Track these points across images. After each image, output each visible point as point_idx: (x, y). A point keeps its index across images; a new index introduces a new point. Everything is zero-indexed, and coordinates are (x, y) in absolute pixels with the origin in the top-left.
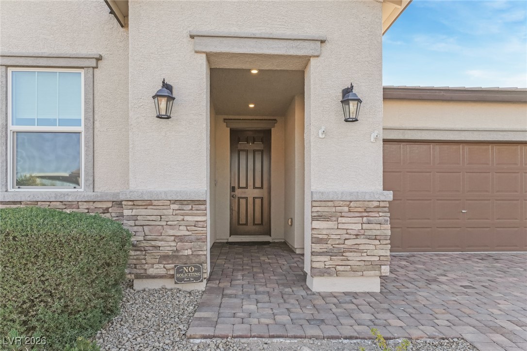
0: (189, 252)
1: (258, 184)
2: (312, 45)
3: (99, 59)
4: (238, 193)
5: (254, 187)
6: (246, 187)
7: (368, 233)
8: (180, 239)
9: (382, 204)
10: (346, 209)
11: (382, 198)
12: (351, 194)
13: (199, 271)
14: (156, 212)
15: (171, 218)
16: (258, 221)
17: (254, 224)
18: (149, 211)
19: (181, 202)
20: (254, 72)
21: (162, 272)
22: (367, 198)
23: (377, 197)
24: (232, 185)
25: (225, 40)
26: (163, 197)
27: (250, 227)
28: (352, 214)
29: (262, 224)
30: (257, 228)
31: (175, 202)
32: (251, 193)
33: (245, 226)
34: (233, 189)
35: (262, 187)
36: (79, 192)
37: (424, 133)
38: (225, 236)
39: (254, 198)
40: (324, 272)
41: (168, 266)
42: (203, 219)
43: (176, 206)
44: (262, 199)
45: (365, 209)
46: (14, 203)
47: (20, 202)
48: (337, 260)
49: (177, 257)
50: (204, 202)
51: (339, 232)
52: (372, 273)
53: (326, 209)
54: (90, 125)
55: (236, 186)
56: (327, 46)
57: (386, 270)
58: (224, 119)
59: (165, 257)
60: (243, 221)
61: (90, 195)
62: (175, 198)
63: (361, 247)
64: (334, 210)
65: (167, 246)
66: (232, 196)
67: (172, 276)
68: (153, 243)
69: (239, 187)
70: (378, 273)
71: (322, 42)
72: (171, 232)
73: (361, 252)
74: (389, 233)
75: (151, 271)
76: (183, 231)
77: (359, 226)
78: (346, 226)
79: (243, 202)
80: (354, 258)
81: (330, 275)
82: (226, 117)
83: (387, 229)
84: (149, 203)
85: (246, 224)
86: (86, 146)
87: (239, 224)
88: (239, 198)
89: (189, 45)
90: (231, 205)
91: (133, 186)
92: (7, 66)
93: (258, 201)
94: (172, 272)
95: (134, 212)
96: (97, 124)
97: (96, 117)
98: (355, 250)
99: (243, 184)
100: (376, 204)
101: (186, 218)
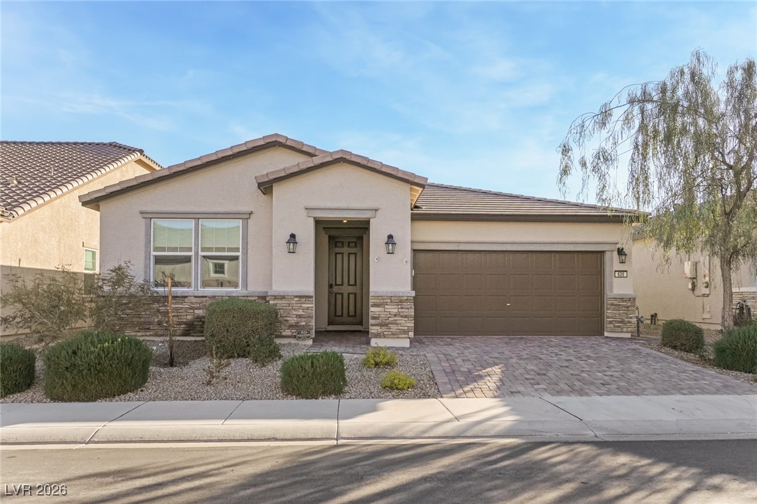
0: (304, 323)
1: (352, 282)
2: (370, 212)
3: (251, 213)
4: (335, 289)
5: (349, 285)
6: (342, 285)
7: (401, 314)
8: (299, 316)
9: (409, 298)
10: (389, 301)
11: (409, 295)
12: (392, 292)
13: (309, 333)
14: (287, 302)
15: (295, 305)
16: (352, 313)
17: (349, 316)
18: (283, 301)
19: (300, 297)
20: (345, 221)
21: (290, 334)
22: (401, 295)
23: (406, 294)
24: (330, 283)
25: (324, 211)
26: (291, 294)
27: (345, 318)
28: (392, 304)
29: (355, 316)
30: (351, 319)
31: (296, 297)
32: (346, 289)
33: (340, 318)
34: (331, 286)
35: (355, 285)
36: (238, 291)
37: (474, 245)
38: (324, 326)
39: (349, 294)
40: (377, 336)
41: (293, 331)
42: (311, 306)
43: (297, 299)
44: (355, 294)
45: (400, 301)
46: (203, 297)
47: (206, 297)
48: (384, 329)
49: (298, 326)
50: (311, 297)
51: (385, 313)
52: (403, 336)
53: (378, 301)
54: (245, 252)
55: (334, 283)
56: (378, 212)
57: (411, 334)
58: (324, 228)
59: (291, 326)
60: (339, 313)
61: (244, 292)
62: (297, 294)
63: (398, 322)
64: (382, 301)
65: (293, 320)
66: (329, 292)
67: (295, 337)
68: (285, 318)
69: (336, 285)
70: (407, 336)
71: (376, 210)
72: (295, 313)
73: (398, 324)
74: (413, 314)
75: (284, 334)
76: (301, 312)
77: (397, 310)
78: (389, 310)
79: (339, 297)
80: (394, 328)
81: (380, 337)
82: (326, 226)
83: (412, 312)
84: (283, 297)
85: (342, 316)
86: (242, 263)
87: (336, 316)
88: (336, 294)
89: (304, 213)
90: (329, 299)
91: (274, 288)
92: (199, 219)
93: (352, 297)
94: (295, 334)
95: (275, 302)
96: (249, 251)
97: (248, 247)
98: (395, 323)
99: (339, 282)
100: (406, 298)
101: (303, 305)
